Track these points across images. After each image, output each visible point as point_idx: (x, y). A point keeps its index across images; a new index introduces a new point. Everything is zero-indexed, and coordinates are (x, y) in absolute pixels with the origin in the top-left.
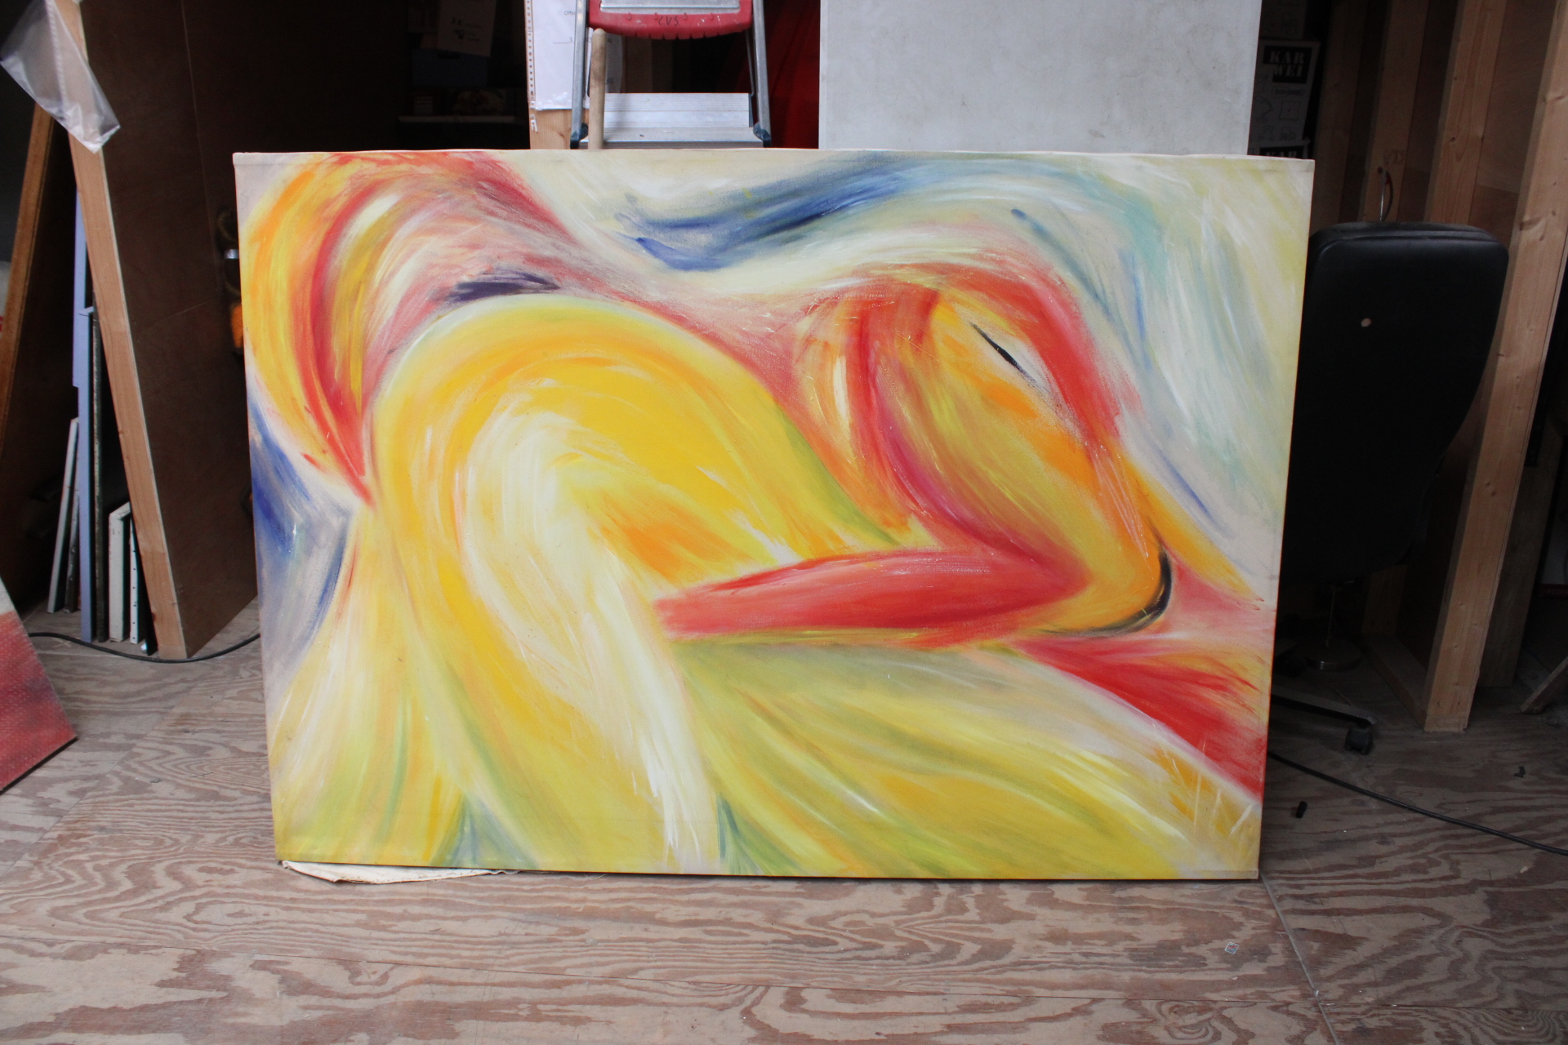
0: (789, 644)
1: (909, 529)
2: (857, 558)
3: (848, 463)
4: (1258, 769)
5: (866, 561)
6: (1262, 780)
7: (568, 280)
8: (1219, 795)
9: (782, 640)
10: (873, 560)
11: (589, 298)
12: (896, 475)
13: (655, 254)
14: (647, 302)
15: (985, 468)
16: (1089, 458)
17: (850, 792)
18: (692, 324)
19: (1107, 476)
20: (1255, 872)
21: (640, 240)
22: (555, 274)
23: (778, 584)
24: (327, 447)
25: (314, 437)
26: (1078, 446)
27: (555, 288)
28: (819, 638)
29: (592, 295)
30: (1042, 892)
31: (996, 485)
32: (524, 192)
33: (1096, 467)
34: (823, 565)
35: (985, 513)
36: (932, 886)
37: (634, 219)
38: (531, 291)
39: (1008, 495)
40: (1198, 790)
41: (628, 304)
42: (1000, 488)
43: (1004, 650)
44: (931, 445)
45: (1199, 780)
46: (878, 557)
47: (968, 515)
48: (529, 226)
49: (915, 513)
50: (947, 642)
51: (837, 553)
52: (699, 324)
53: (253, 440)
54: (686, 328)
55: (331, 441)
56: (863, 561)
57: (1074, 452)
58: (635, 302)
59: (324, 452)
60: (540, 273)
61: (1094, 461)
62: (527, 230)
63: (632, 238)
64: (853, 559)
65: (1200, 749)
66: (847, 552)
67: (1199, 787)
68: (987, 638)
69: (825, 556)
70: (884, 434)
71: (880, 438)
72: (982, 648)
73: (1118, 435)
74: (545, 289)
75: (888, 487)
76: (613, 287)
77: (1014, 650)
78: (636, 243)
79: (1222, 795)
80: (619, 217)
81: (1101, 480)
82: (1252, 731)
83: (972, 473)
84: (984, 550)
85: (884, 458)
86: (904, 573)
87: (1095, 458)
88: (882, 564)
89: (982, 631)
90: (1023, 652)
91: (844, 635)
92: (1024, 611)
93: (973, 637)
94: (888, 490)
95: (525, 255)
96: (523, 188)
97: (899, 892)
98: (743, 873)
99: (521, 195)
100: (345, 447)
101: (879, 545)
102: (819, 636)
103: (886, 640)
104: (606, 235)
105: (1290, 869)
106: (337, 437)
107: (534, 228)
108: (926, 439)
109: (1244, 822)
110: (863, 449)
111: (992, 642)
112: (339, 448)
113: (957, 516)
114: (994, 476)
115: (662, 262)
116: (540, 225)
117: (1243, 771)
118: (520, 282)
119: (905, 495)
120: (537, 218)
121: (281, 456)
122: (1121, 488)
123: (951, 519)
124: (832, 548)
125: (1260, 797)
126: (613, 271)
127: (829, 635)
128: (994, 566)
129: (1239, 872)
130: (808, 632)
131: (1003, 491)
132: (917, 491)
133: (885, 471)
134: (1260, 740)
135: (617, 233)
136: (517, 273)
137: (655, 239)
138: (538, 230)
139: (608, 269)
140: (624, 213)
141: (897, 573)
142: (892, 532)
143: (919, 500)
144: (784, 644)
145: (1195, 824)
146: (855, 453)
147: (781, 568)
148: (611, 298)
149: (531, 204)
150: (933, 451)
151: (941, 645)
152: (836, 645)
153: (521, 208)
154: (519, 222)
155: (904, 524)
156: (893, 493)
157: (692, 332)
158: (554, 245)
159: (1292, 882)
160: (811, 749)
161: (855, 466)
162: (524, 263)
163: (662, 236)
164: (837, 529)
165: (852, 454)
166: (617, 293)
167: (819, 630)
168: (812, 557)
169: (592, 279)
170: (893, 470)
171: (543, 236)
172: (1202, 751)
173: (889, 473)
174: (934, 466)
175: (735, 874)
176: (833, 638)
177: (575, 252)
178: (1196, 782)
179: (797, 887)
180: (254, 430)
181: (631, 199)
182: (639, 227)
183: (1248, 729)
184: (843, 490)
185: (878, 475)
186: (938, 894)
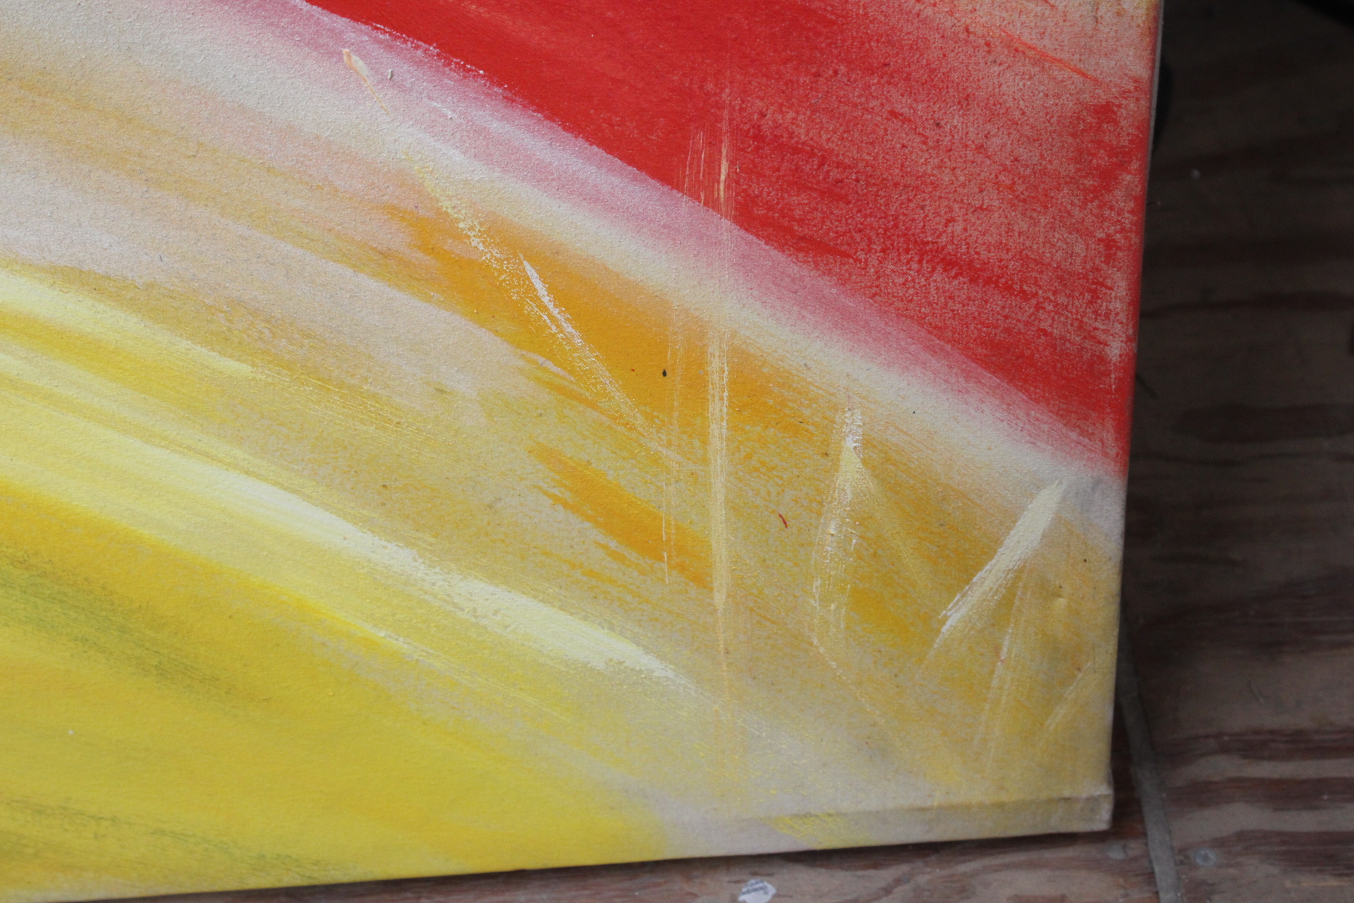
8: (850, 443)
20: (1093, 801)
40: (718, 429)
45: (718, 368)
65: (701, 190)
67: (718, 408)
79: (867, 443)
82: (1042, 59)
105: (1302, 720)
125: (1108, 434)
134: (1105, 112)
145: (719, 599)
159: (1304, 821)
172: (712, 203)
178: (697, 385)
183: (1016, 48)
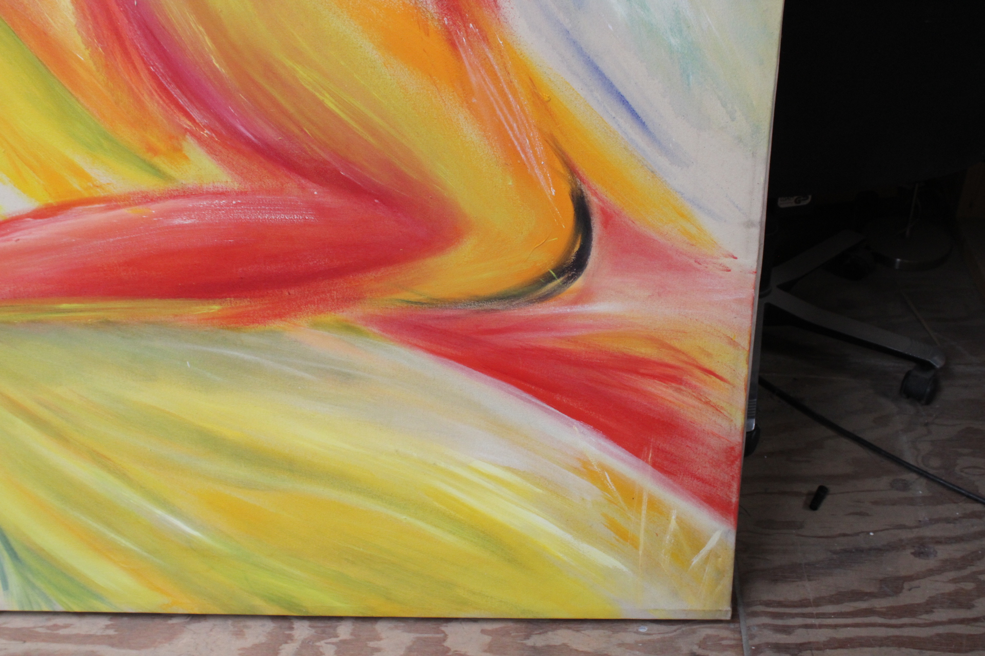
0: (40, 322)
1: (186, 158)
2: (116, 201)
3: (79, 60)
4: (730, 486)
5: (130, 205)
6: (734, 499)
8: (673, 517)
9: (30, 317)
10: (139, 204)
12: (153, 76)
15: (289, 63)
16: (453, 45)
17: (159, 512)
19: (483, 72)
20: (727, 611)
23: (8, 240)
26: (434, 25)
28: (81, 314)
30: (430, 635)
31: (310, 88)
33: (463, 55)
34: (70, 211)
35: (297, 131)
36: (285, 624)
39: (330, 104)
40: (644, 512)
42: (317, 94)
43: (348, 328)
44: (201, 28)
45: (645, 498)
46: (147, 199)
47: (272, 135)
49: (193, 134)
50: (264, 317)
51: (86, 195)
56: (125, 206)
57: (428, 35)
61: (461, 49)
64: (111, 202)
65: (645, 459)
66: (101, 193)
67: (644, 507)
68: (321, 312)
69: (69, 198)
70: (126, 12)
71: (122, 21)
72: (316, 325)
73: (497, 6)
75: (146, 96)
77: (364, 328)
79: (677, 518)
81: (473, 79)
82: (719, 437)
83: (269, 70)
84: (303, 188)
85: (132, 51)
86: (188, 222)
87: (462, 44)
88: (153, 209)
89: (313, 303)
90: (375, 330)
91: (117, 308)
92: (371, 275)
93: (300, 310)
94: (146, 98)
97: (239, 634)
98: (36, 609)
101: (146, 182)
102: (81, 311)
103: (176, 316)
105: (781, 599)
108: (192, 18)
109: (711, 551)
110: (98, 38)
111: (329, 318)
113: (256, 137)
114: (304, 76)
117: (708, 488)
119: (172, 107)
122: (507, 91)
123: (248, 142)
124: (78, 187)
125: (732, 519)
127: (94, 310)
128: (319, 209)
129: (704, 611)
130: (64, 306)
131: (321, 98)
132: (191, 102)
133: (138, 73)
134: (732, 448)
141: (178, 221)
142: (160, 162)
143: (195, 114)
144: (33, 322)
145: (640, 552)
146: (88, 45)
147: (8, 217)
150: (207, 38)
151: (255, 321)
152: (107, 323)
155: (178, 150)
156: (154, 105)
159: (780, 622)
160: (98, 459)
161: (90, 64)
164: (79, 159)
165: (83, 47)
167: (78, 302)
168: (51, 201)
170: (149, 70)
172: (647, 462)
173: (144, 74)
174: (211, 61)
175: (27, 609)
176: (101, 314)
178: (640, 502)
179: (107, 627)
183: (714, 434)
184: (77, 100)
185: (127, 77)
186: (290, 638)
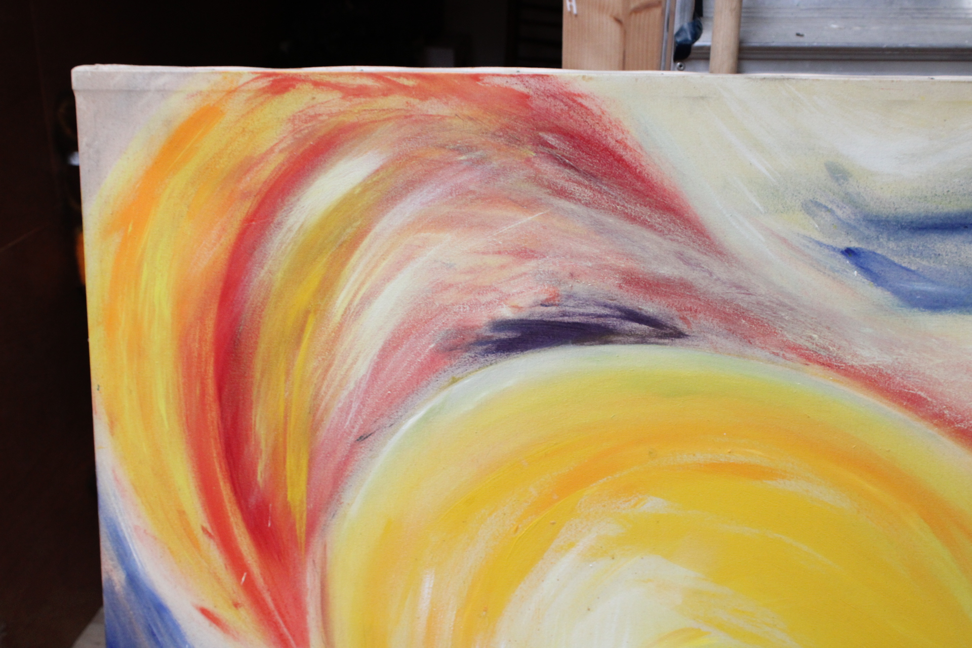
7: (704, 321)
11: (741, 355)
13: (876, 278)
14: (852, 366)
18: (936, 410)
21: (849, 252)
22: (680, 310)
24: (242, 598)
25: (219, 580)
27: (678, 334)
29: (749, 351)
32: (627, 156)
37: (839, 213)
38: (632, 339)
41: (815, 369)
48: (633, 219)
52: (950, 408)
53: (110, 579)
54: (924, 418)
55: (250, 587)
58: (830, 366)
59: (236, 605)
60: (650, 307)
62: (628, 227)
63: (834, 249)
74: (658, 337)
76: (790, 337)
78: (840, 256)
80: (812, 207)
95: (623, 273)
96: (626, 147)
99: (620, 160)
100: (274, 600)
104: (784, 241)
106: (260, 582)
107: (644, 223)
112: (263, 600)
115: (887, 294)
116: (656, 218)
118: (612, 322)
120: (649, 205)
121: (160, 609)
126: (792, 309)
135: (805, 237)
136: (606, 306)
137: (879, 252)
138: (651, 227)
139: (781, 304)
140: (822, 201)
148: (784, 357)
149: (639, 177)
153: (621, 185)
154: (614, 210)
157: (936, 425)
158: (680, 256)
162: (620, 287)
163: (892, 245)
166: (795, 349)
169: (751, 321)
171: (660, 240)
177: (719, 270)
180: (111, 563)
181: (838, 173)
182: (849, 228)
